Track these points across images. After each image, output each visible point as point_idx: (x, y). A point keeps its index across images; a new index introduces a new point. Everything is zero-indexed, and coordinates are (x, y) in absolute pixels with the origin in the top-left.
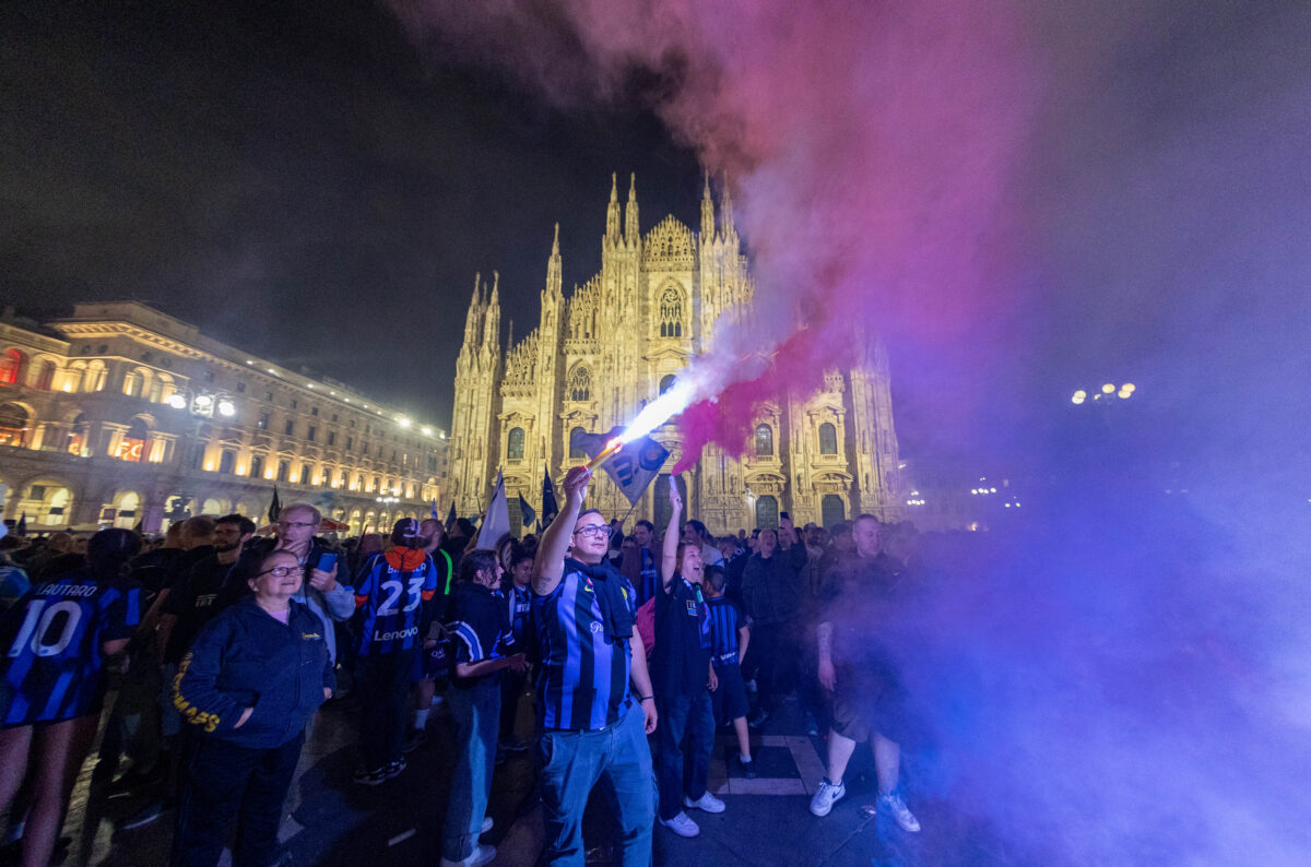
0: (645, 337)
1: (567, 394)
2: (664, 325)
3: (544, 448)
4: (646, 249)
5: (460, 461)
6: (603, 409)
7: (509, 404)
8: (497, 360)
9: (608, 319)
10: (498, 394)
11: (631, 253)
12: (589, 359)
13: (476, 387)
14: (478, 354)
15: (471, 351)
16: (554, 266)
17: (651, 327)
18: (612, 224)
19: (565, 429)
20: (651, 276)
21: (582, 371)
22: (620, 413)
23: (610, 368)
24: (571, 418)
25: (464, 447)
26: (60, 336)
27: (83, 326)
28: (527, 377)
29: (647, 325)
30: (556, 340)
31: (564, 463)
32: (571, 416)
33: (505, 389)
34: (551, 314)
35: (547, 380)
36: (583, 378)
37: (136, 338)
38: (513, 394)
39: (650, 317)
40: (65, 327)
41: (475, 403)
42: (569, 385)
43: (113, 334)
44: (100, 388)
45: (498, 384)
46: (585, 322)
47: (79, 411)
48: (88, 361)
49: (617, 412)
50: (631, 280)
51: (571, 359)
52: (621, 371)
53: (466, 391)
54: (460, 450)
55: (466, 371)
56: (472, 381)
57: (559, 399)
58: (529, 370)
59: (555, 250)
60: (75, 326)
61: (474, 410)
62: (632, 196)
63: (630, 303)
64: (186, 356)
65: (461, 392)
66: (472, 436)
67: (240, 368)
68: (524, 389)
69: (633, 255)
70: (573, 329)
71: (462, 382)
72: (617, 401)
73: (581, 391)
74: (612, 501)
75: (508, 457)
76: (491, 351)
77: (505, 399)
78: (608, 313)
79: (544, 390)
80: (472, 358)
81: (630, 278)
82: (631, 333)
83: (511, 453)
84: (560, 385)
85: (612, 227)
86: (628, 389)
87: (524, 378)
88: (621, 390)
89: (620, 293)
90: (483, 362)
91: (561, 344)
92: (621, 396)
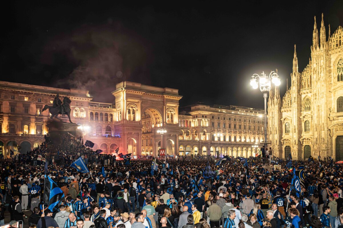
0: (330, 83)
1: (303, 109)
2: (339, 75)
3: (295, 129)
4: (330, 45)
5: (271, 135)
6: (314, 114)
7: (284, 115)
8: (279, 101)
9: (314, 80)
10: (280, 112)
11: (322, 51)
12: (309, 95)
13: (274, 111)
14: (273, 100)
15: (271, 99)
16: (295, 62)
17: (333, 78)
18: (315, 40)
19: (302, 122)
20: (332, 56)
21: (308, 100)
22: (320, 115)
23: (315, 99)
24: (304, 118)
25: (272, 131)
26: (190, 115)
27: (193, 112)
28: (290, 104)
29: (331, 77)
30: (296, 91)
31: (303, 133)
32: (304, 117)
33: (282, 110)
34: (295, 82)
35: (295, 105)
36: (308, 102)
37: (201, 113)
38: (285, 111)
39: (332, 74)
40: (191, 113)
41: (274, 116)
42: (303, 106)
43: (198, 113)
44: (198, 125)
45: (280, 109)
46: (308, 81)
47: (195, 131)
48: (195, 120)
49: (319, 115)
50: (322, 62)
51: (303, 96)
52: (320, 99)
53: (271, 113)
54: (271, 131)
55: (270, 106)
56: (272, 109)
57: (300, 111)
58: (290, 102)
59: (295, 56)
60: (192, 113)
61: (274, 119)
62: (322, 25)
63: (322, 71)
64: (208, 114)
65: (270, 113)
66: (274, 127)
67: (218, 113)
68: (288, 109)
69: (323, 51)
70: (303, 85)
71: (270, 110)
72: (319, 110)
73: (307, 107)
74: (318, 147)
75: (286, 133)
76: (277, 98)
77: (283, 113)
78: (314, 77)
79: (294, 109)
80: (272, 101)
81: (322, 61)
82: (323, 83)
83: (286, 131)
84: (300, 106)
85: (315, 41)
86: (322, 105)
87: (288, 105)
88: (320, 106)
89: (318, 68)
90: (275, 102)
91: (299, 91)
92: (320, 109)
